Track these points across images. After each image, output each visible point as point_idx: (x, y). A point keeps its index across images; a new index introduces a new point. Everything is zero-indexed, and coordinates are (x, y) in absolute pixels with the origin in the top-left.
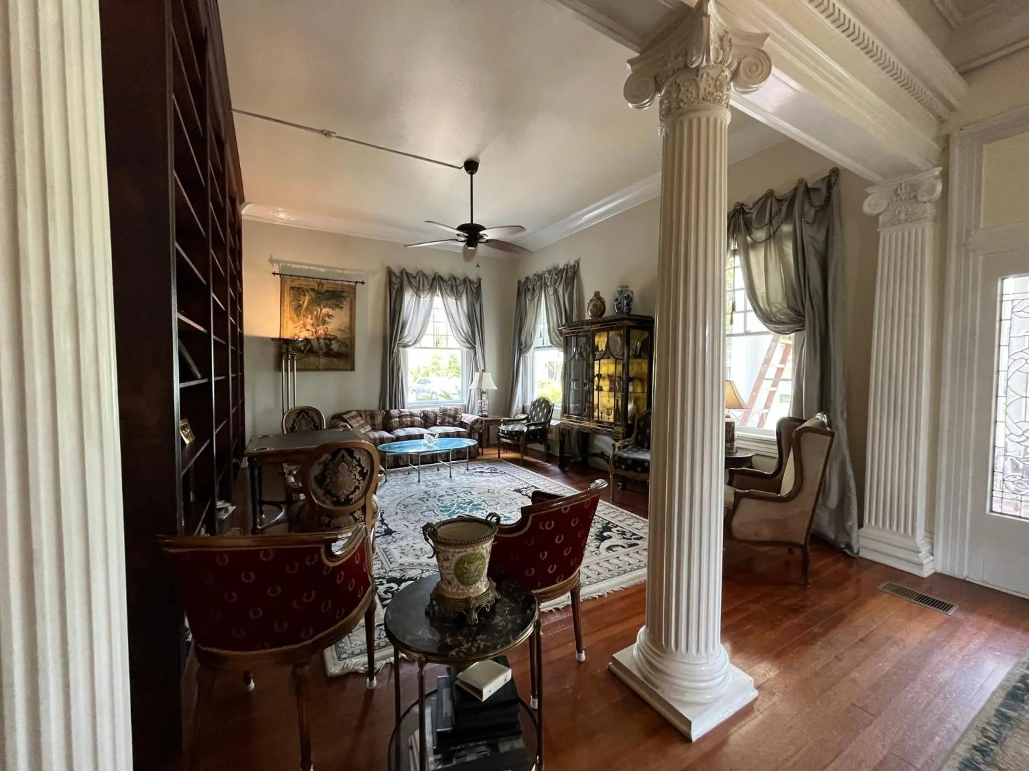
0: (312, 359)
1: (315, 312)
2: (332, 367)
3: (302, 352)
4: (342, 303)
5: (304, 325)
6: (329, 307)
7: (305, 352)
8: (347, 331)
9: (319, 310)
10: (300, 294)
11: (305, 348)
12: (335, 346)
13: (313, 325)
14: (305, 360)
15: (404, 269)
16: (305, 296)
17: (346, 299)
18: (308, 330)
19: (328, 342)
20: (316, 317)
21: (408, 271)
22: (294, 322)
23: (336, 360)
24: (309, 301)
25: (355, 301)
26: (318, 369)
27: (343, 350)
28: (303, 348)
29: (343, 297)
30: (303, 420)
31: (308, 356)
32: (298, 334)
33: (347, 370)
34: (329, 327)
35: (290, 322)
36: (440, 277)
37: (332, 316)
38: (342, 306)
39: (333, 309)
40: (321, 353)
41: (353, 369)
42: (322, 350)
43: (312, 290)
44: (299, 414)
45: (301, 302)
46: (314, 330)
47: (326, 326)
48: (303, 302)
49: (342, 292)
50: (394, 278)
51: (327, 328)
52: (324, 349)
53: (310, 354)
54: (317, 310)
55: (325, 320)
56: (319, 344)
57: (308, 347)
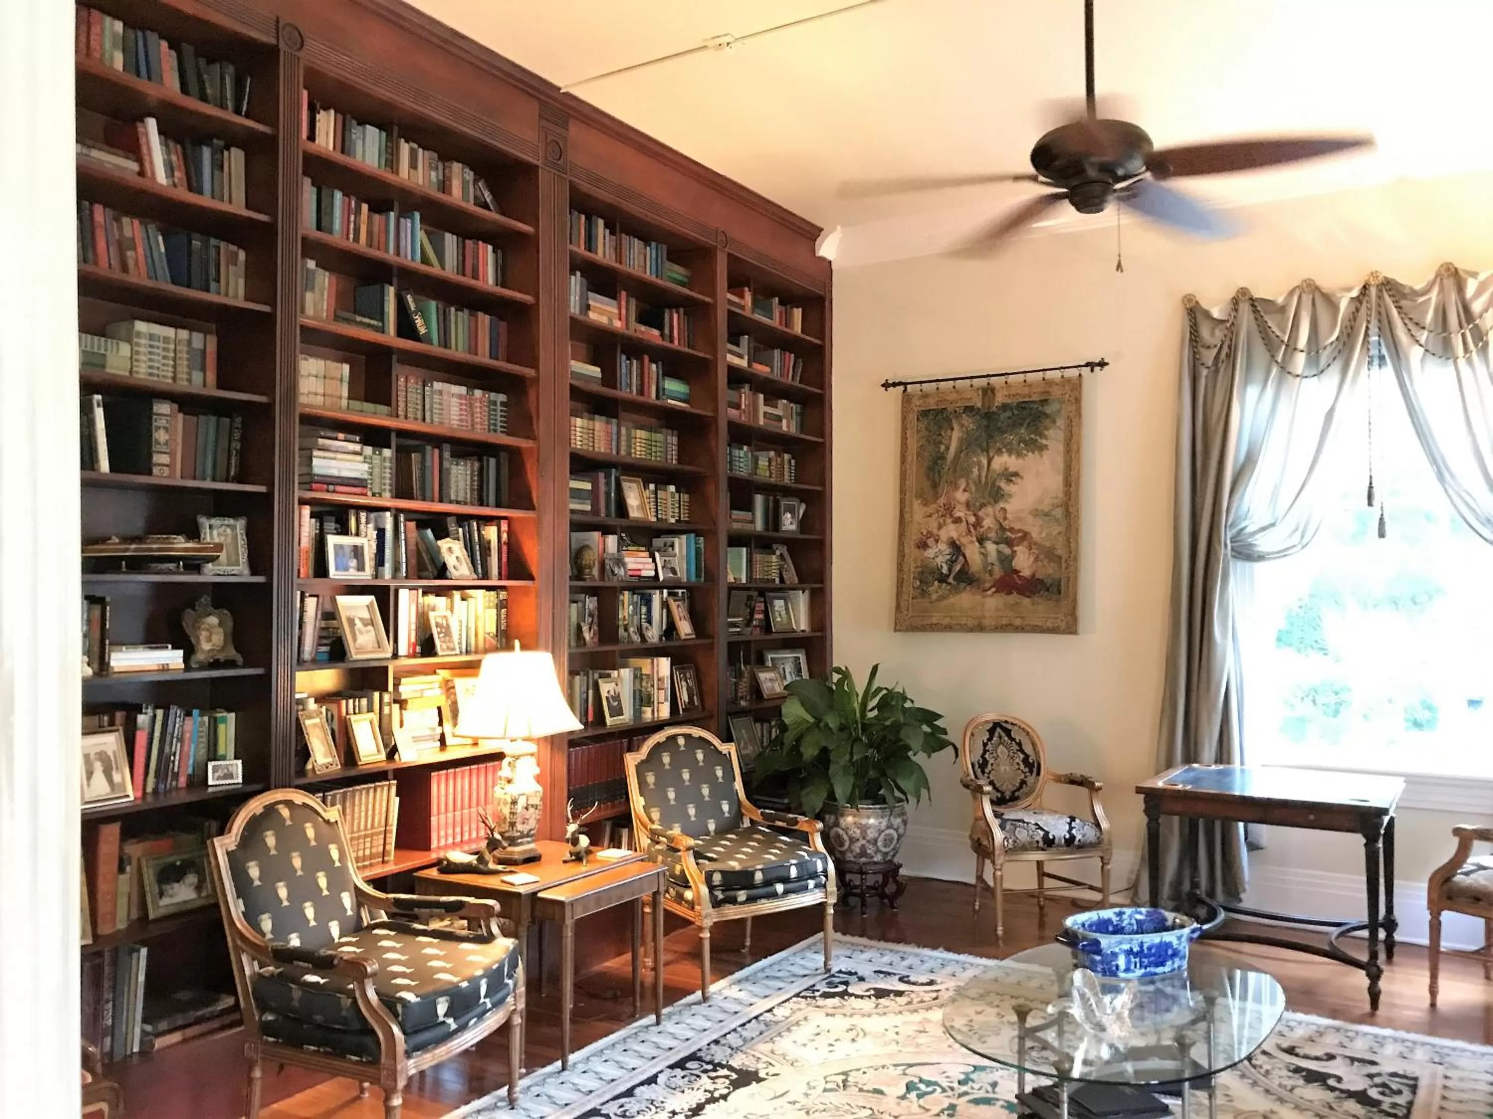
0: (966, 599)
1: (975, 471)
2: (1018, 622)
3: (943, 579)
4: (1042, 436)
5: (949, 509)
6: (1010, 452)
7: (951, 580)
8: (1059, 513)
9: (985, 462)
10: (941, 427)
11: (950, 570)
12: (1024, 562)
13: (968, 505)
14: (952, 600)
15: (1243, 292)
16: (952, 429)
17: (1054, 421)
18: (957, 521)
19: (1007, 551)
20: (978, 483)
21: (1256, 295)
22: (926, 504)
23: (1026, 601)
24: (961, 441)
25: (1079, 425)
26: (980, 628)
27: (1048, 571)
28: (945, 570)
29: (1047, 416)
30: (1001, 747)
31: (956, 590)
32: (935, 531)
33: (1054, 630)
34: (1008, 507)
35: (917, 504)
36: (1388, 285)
37: (1016, 474)
38: (1044, 442)
39: (1019, 455)
40: (988, 581)
41: (1071, 628)
42: (991, 573)
43: (969, 409)
44: (992, 731)
45: (943, 447)
46: (972, 519)
47: (1002, 505)
48: (948, 448)
49: (1044, 402)
50: (1205, 332)
51: (1004, 510)
52: (998, 572)
53: (962, 585)
54: (979, 463)
55: (999, 488)
56: (985, 555)
57: (957, 567)
